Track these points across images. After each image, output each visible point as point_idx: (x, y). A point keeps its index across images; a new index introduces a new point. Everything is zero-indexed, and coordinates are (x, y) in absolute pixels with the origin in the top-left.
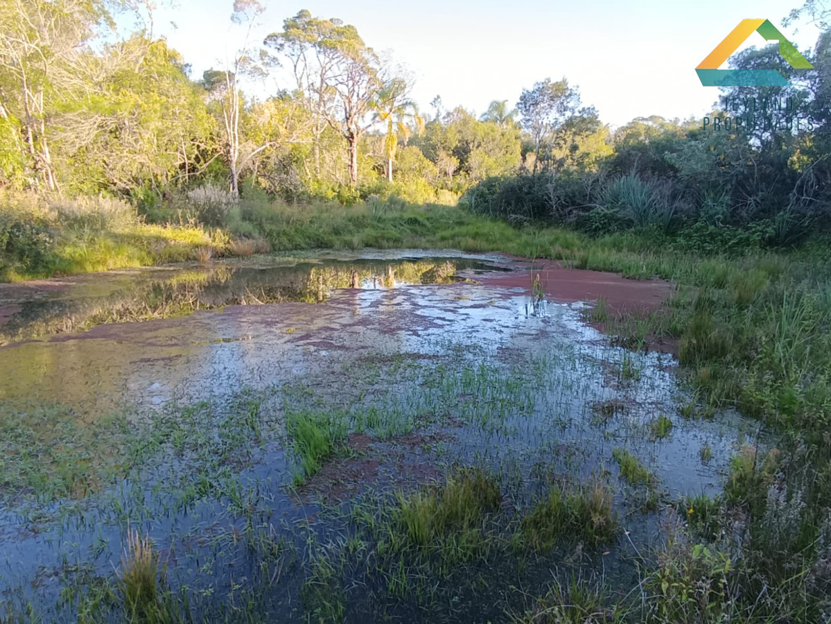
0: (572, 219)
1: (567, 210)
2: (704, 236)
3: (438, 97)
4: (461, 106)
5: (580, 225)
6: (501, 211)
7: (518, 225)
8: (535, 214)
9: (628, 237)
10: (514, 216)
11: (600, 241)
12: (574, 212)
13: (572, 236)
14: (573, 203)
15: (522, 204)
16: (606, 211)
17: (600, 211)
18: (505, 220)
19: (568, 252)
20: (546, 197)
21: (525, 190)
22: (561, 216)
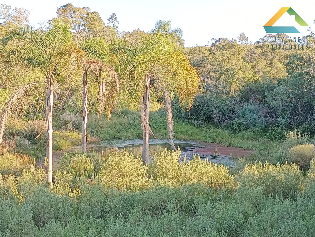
0: (225, 124)
1: (222, 120)
2: (277, 133)
3: (114, 15)
4: (139, 29)
5: (229, 127)
6: (189, 119)
7: (198, 126)
8: (206, 121)
9: (248, 133)
10: (196, 122)
11: (237, 135)
12: (226, 121)
13: (225, 133)
14: (225, 116)
15: (200, 115)
16: (240, 121)
17: (237, 121)
18: (192, 124)
19: (224, 140)
20: (211, 113)
21: (201, 108)
22: (219, 122)
